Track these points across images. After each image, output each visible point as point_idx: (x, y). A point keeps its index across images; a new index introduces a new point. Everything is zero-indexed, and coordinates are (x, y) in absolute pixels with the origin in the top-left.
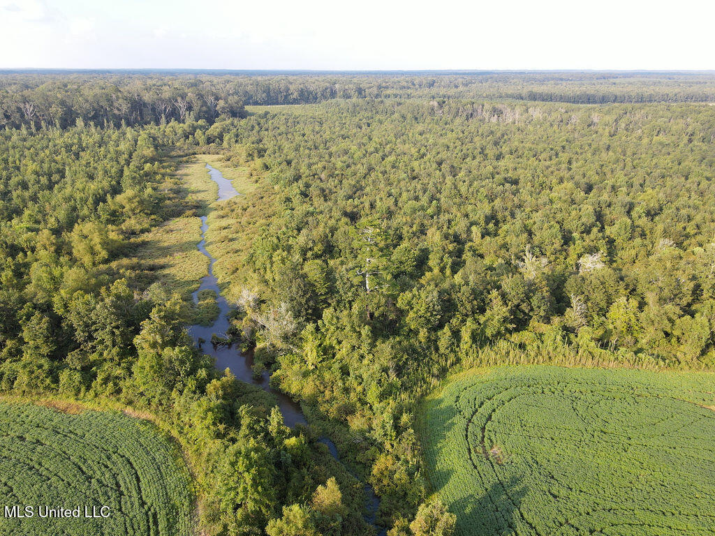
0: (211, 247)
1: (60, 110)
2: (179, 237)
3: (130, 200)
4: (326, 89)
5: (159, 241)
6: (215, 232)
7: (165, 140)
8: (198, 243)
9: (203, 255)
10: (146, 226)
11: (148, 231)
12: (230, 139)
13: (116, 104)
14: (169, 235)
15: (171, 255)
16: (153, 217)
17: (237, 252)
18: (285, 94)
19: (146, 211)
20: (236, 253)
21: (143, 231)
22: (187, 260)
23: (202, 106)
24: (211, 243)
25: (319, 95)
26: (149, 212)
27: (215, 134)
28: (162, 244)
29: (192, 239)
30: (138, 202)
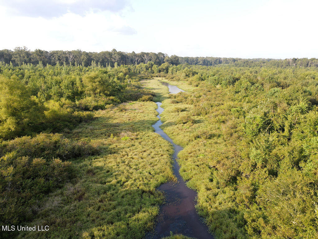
0: (170, 128)
1: (85, 57)
2: (132, 115)
3: (93, 79)
4: (217, 60)
5: (109, 118)
6: (172, 114)
7: (135, 70)
8: (154, 123)
9: (160, 139)
10: (101, 103)
11: (102, 108)
12: (173, 70)
13: (113, 56)
14: (123, 114)
15: (115, 135)
16: (112, 97)
17: (211, 137)
18: (196, 62)
19: (106, 92)
20: (209, 138)
21: (96, 108)
22: (137, 144)
23: (157, 59)
24: (170, 124)
25: (213, 63)
26: (108, 93)
27: (164, 68)
28: (111, 122)
29: (146, 118)
30: (99, 82)
